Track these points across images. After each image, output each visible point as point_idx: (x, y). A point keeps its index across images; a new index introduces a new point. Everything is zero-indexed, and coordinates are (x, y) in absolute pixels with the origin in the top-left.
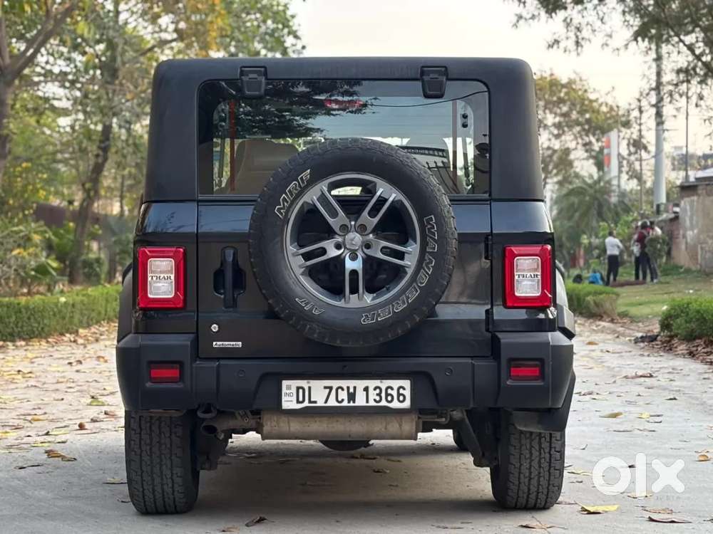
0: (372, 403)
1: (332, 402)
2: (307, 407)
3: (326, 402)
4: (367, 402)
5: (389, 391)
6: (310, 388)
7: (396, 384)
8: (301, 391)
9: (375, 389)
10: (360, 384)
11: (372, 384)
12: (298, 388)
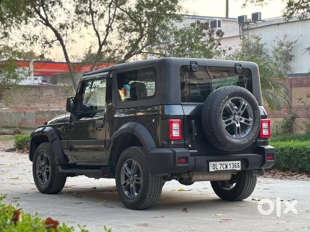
0: (232, 169)
1: (222, 169)
2: (216, 170)
3: (220, 169)
4: (230, 168)
5: (236, 165)
6: (216, 164)
7: (237, 162)
8: (214, 165)
9: (232, 164)
10: (228, 163)
11: (231, 162)
12: (213, 164)
